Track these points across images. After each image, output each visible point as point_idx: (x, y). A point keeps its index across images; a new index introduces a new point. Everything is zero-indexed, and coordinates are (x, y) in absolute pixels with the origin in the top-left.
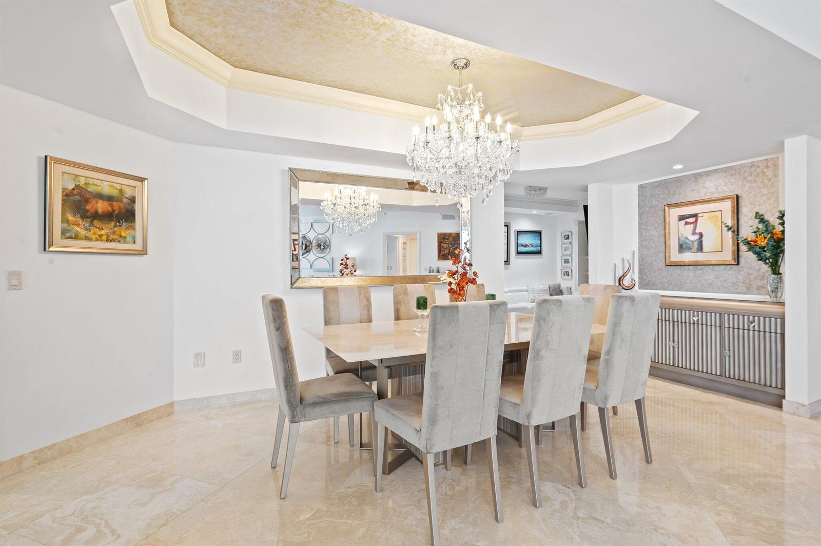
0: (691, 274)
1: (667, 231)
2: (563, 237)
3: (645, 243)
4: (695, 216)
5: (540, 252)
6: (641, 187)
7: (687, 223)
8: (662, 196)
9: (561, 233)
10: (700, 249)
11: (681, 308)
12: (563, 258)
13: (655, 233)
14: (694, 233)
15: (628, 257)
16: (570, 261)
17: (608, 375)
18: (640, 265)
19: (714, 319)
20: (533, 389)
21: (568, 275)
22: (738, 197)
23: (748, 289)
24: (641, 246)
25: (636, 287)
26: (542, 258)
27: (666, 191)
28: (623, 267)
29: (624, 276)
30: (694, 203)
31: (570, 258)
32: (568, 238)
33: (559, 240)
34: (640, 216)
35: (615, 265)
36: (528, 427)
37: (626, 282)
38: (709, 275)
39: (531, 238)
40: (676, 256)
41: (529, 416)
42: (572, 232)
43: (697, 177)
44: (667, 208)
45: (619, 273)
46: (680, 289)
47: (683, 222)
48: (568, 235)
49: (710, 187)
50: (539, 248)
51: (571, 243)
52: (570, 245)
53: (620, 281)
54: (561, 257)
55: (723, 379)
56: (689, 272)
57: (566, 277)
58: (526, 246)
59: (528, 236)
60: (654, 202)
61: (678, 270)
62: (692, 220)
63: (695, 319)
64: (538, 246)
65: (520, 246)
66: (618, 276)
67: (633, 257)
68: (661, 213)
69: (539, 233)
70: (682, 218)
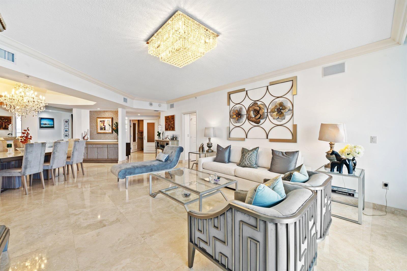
0: (103, 136)
1: (97, 124)
2: (65, 122)
3: (91, 127)
4: (104, 121)
5: (53, 127)
6: (90, 111)
7: (102, 123)
8: (96, 115)
9: (64, 120)
10: (105, 129)
11: (99, 144)
12: (65, 130)
13: (94, 125)
14: (103, 126)
15: (87, 131)
16: (68, 131)
17: (73, 157)
18: (90, 133)
19: (106, 146)
20: (53, 161)
21: (67, 136)
22: (113, 118)
23: (114, 139)
24: (90, 128)
25: (89, 139)
26: (54, 129)
27: (97, 114)
28: (85, 134)
29: (85, 136)
30: (103, 118)
31: (68, 130)
32: (67, 122)
33: (63, 123)
34: (90, 119)
35: (82, 133)
36: (51, 170)
37: (86, 138)
38: (107, 136)
39: (48, 121)
40: (99, 131)
41: (52, 167)
42: (69, 120)
43: (104, 111)
44: (97, 118)
45: (84, 135)
46: (100, 140)
47: (101, 122)
48: (67, 121)
49: (107, 115)
50: (53, 126)
51: (68, 124)
52: (68, 125)
53: (84, 138)
54: (64, 125)
55: (108, 160)
56: (102, 135)
57: (66, 137)
58: (46, 124)
59: (47, 120)
60: (94, 116)
61: (100, 135)
62: (103, 122)
63: (102, 146)
64: (52, 125)
65: (42, 124)
66: (83, 136)
67: (88, 131)
68: (96, 119)
69: (53, 119)
70: (101, 121)
